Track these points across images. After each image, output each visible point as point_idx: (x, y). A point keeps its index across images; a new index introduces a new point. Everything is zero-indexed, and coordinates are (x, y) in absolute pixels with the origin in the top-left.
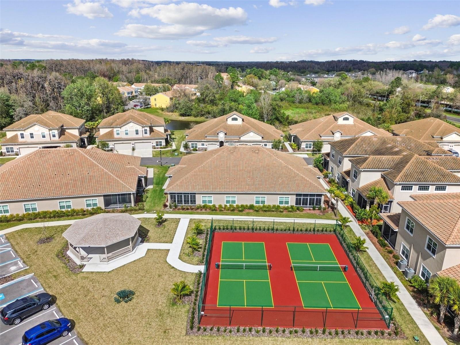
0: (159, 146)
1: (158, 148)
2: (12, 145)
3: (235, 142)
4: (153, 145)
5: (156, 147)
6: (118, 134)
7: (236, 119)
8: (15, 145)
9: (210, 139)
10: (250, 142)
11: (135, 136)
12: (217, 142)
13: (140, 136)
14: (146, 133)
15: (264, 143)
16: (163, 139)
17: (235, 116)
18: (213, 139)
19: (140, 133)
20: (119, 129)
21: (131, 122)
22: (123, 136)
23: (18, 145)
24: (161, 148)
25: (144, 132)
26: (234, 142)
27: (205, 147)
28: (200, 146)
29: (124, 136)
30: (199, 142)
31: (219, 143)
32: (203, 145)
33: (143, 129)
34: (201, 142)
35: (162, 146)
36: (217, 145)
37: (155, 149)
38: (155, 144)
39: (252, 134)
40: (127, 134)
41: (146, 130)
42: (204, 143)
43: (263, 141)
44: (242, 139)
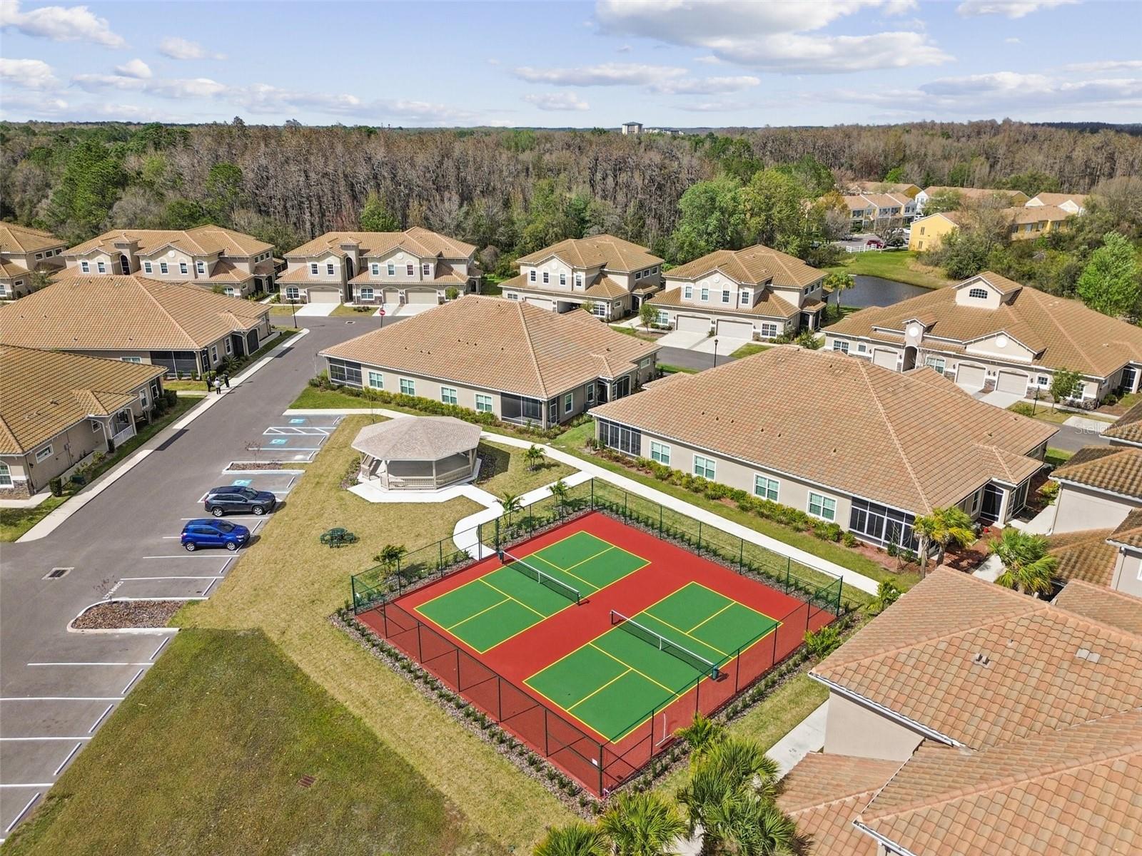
0: (769, 337)
1: (764, 340)
2: (517, 290)
3: (949, 356)
4: (757, 331)
5: (761, 336)
6: (688, 295)
7: (981, 294)
8: (521, 291)
9: (882, 337)
10: (993, 363)
11: (719, 304)
12: (899, 347)
13: (731, 305)
14: (745, 301)
15: (1039, 374)
16: (779, 320)
17: (979, 286)
18: (889, 338)
19: (733, 299)
20: (691, 284)
21: (716, 272)
22: (697, 301)
23: (525, 291)
24: (772, 341)
25: (741, 297)
26: (943, 354)
27: (866, 354)
28: (855, 350)
29: (699, 302)
30: (854, 339)
31: (903, 352)
32: (862, 348)
33: (741, 291)
34: (859, 340)
35: (775, 338)
36: (898, 355)
37: (758, 340)
38: (760, 330)
39: (1002, 341)
40: (704, 297)
41: (746, 294)
42: (865, 344)
43: (1032, 366)
44: (971, 350)
